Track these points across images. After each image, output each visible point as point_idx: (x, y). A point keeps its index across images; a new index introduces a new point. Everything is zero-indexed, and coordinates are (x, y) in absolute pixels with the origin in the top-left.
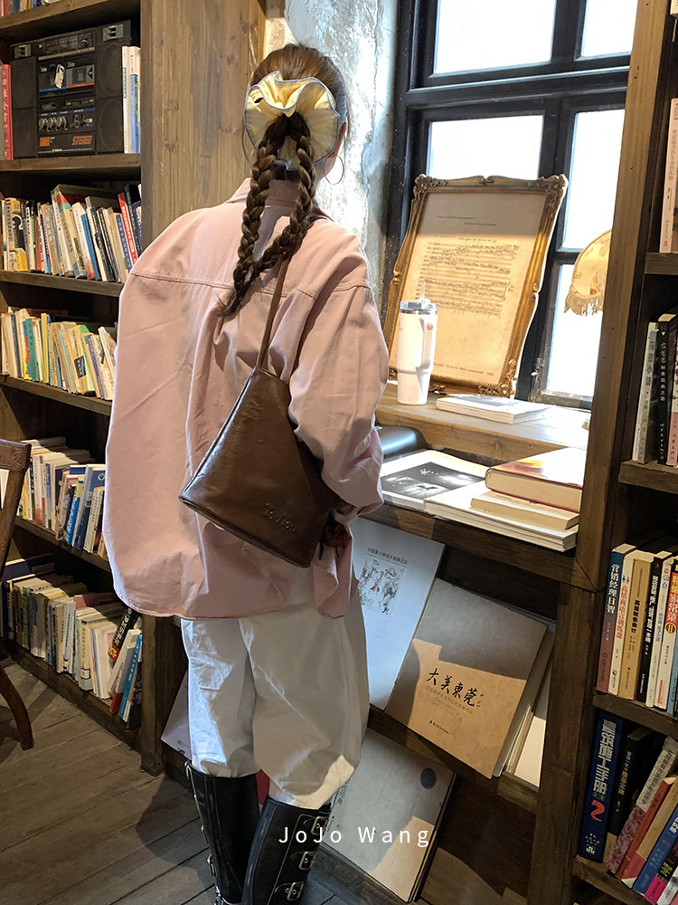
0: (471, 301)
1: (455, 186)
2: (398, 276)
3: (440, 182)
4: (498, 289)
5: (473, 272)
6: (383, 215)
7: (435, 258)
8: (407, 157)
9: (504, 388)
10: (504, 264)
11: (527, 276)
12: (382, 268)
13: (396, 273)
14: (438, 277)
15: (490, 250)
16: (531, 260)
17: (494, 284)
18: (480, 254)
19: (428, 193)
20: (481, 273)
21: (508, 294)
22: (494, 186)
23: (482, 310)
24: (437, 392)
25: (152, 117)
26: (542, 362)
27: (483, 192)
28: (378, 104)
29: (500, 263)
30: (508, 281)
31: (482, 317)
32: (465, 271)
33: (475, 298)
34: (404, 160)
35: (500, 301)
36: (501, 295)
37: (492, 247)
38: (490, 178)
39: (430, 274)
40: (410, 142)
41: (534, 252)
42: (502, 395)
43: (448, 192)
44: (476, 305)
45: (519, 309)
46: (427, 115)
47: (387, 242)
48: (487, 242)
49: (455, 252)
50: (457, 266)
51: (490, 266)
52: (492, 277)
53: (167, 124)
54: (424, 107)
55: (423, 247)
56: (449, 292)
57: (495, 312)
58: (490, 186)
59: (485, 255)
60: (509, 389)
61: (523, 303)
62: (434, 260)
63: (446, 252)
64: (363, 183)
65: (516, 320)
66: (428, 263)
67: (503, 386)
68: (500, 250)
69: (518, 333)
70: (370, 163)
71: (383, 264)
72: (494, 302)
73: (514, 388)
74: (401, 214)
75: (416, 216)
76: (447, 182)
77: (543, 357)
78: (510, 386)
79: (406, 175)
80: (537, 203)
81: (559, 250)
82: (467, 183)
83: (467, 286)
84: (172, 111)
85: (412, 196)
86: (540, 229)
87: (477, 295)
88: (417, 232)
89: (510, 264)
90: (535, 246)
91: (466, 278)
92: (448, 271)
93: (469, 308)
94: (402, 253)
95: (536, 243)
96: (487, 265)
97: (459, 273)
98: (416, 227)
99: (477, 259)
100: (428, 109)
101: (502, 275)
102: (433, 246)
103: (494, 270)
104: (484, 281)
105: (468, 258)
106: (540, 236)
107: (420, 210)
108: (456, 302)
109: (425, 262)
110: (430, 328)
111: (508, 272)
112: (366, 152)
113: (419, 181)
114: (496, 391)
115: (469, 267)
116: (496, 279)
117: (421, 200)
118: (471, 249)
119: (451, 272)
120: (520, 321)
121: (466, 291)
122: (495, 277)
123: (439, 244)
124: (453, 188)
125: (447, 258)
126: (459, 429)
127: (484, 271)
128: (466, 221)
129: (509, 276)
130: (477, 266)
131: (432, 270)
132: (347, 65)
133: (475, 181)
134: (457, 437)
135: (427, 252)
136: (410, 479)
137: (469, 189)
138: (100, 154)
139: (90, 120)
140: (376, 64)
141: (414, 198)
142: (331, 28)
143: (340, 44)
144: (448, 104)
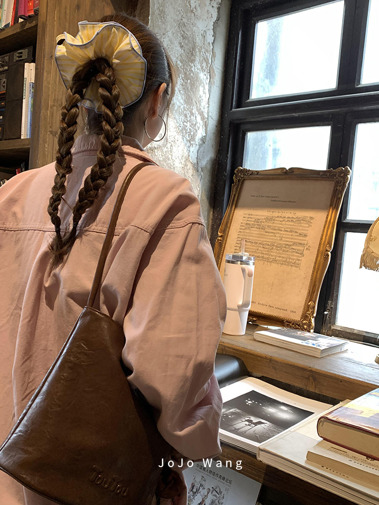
0: (276, 256)
1: (263, 175)
2: (221, 236)
3: (253, 172)
4: (298, 248)
5: (277, 235)
6: (211, 194)
7: (249, 224)
8: (229, 155)
9: (305, 324)
10: (302, 230)
11: (321, 239)
13: (220, 234)
14: (251, 238)
15: (291, 220)
16: (324, 228)
17: (294, 244)
18: (284, 223)
19: (244, 180)
20: (284, 236)
21: (306, 252)
22: (295, 175)
23: (286, 263)
24: (250, 323)
25: (40, 110)
26: (331, 304)
27: (285, 179)
28: (210, 117)
29: (299, 229)
30: (306, 242)
31: (284, 267)
32: (272, 234)
33: (280, 254)
34: (227, 157)
35: (299, 257)
36: (300, 252)
37: (293, 218)
38: (291, 169)
39: (246, 236)
41: (326, 221)
42: (303, 329)
43: (259, 179)
44: (281, 259)
45: (315, 263)
46: (243, 127)
47: (213, 213)
48: (288, 214)
49: (264, 220)
50: (266, 230)
51: (292, 232)
52: (293, 239)
53: (52, 116)
54: (241, 121)
55: (240, 217)
56: (259, 249)
57: (296, 265)
58: (290, 175)
59: (287, 223)
60: (309, 325)
61: (319, 258)
62: (248, 226)
63: (257, 221)
64: (198, 171)
65: (313, 272)
66: (244, 228)
67: (305, 322)
68: (299, 220)
69: (315, 282)
70: (203, 157)
72: (295, 258)
73: (313, 324)
75: (235, 195)
76: (258, 172)
77: (332, 300)
78: (310, 322)
79: (228, 167)
80: (327, 187)
81: (345, 221)
82: (272, 172)
83: (274, 245)
84: (57, 107)
85: (232, 181)
86: (331, 205)
87: (281, 252)
88: (236, 206)
89: (308, 230)
90: (327, 218)
91: (272, 239)
92: (258, 234)
93: (275, 261)
94: (224, 220)
95: (328, 215)
96: (289, 230)
97: (267, 236)
98: (235, 202)
99: (281, 226)
100: (245, 123)
101: (301, 238)
102: (248, 216)
103: (294, 234)
104: (287, 241)
105: (274, 225)
106: (331, 210)
107: (238, 192)
108: (265, 256)
109: (241, 227)
110: (250, 275)
111: (305, 236)
112: (201, 149)
113: (237, 171)
114: (299, 325)
115: (275, 232)
116: (296, 241)
117: (238, 185)
118: (277, 219)
119: (261, 234)
120: (317, 272)
121: (273, 248)
122: (296, 239)
123: (252, 215)
124: (262, 176)
125: (258, 225)
126: (277, 362)
127: (286, 235)
128: (273, 199)
129: (306, 239)
130: (281, 230)
131: (247, 233)
132: (189, 89)
133: (279, 171)
134: (275, 368)
135: (243, 220)
136: (238, 411)
137: (275, 177)
138: (6, 140)
139: (1, 117)
140: (209, 91)
141: (234, 183)
142: (179, 62)
143: (185, 74)
144: (260, 119)
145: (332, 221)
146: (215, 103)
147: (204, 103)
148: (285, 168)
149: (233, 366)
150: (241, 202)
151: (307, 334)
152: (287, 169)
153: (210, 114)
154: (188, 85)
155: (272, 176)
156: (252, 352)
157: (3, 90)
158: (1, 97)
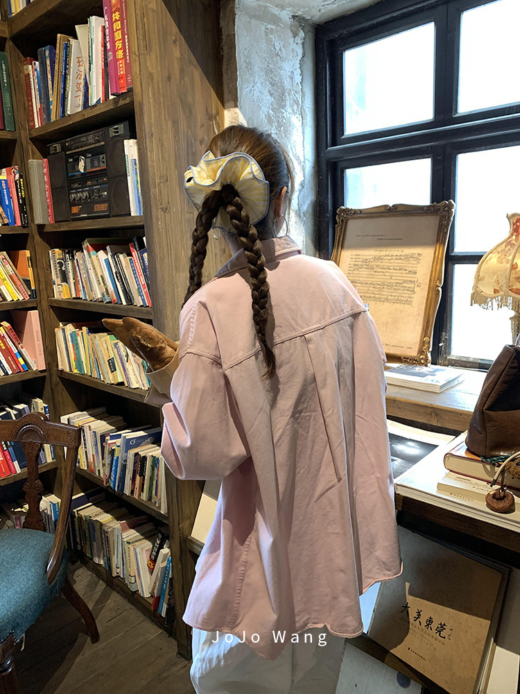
0: (388, 295)
1: (365, 214)
3: (355, 211)
4: (409, 285)
5: (387, 274)
7: (357, 265)
8: (330, 196)
9: (422, 359)
10: (412, 267)
11: (431, 275)
14: (360, 279)
15: (399, 258)
17: (405, 282)
18: (392, 261)
19: (347, 220)
20: (394, 274)
21: (416, 289)
22: (398, 211)
23: (398, 301)
26: (446, 335)
27: (390, 216)
28: (306, 161)
29: (408, 267)
30: (416, 280)
31: (397, 306)
32: (382, 274)
33: (392, 292)
34: (328, 198)
35: (411, 294)
36: (411, 289)
37: (401, 255)
38: (394, 206)
39: (354, 277)
40: (331, 185)
41: (434, 257)
42: (421, 364)
43: (362, 218)
44: (392, 297)
45: (427, 300)
46: (341, 165)
48: (396, 252)
49: (372, 260)
50: (375, 270)
51: (400, 269)
52: (403, 277)
54: (338, 160)
55: (347, 259)
56: (371, 289)
57: (408, 302)
58: (394, 212)
59: (396, 261)
60: (426, 360)
61: (430, 296)
62: (357, 267)
63: (365, 261)
64: (300, 217)
65: (426, 308)
66: (352, 269)
67: (421, 357)
68: (407, 257)
69: (429, 315)
70: (304, 202)
72: (407, 295)
73: (430, 358)
74: (328, 236)
75: (340, 236)
76: (361, 211)
77: (446, 332)
78: (427, 357)
79: (330, 208)
80: (432, 222)
81: (452, 254)
82: (375, 210)
83: (384, 284)
85: (335, 222)
86: (438, 241)
87: (392, 290)
88: (342, 248)
89: (416, 267)
90: (435, 253)
91: (382, 279)
92: (368, 274)
93: (387, 300)
95: (436, 251)
96: (398, 268)
97: (377, 275)
98: (340, 244)
99: (389, 264)
100: (342, 161)
101: (411, 275)
102: (355, 257)
103: (404, 272)
104: (397, 280)
105: (383, 264)
106: (438, 245)
107: (344, 232)
108: (377, 296)
111: (415, 273)
112: (301, 195)
113: (339, 211)
114: (416, 361)
115: (384, 271)
116: (406, 279)
117: (342, 225)
118: (385, 258)
119: (371, 274)
120: (430, 309)
121: (383, 288)
122: (406, 277)
123: (359, 255)
125: (366, 265)
127: (396, 273)
128: (379, 237)
129: (417, 276)
130: (391, 269)
131: (356, 273)
133: (383, 209)
134: (399, 408)
135: (351, 262)
137: (379, 214)
138: (114, 216)
139: (106, 193)
140: (303, 133)
141: (337, 223)
142: (270, 111)
143: (278, 121)
144: (357, 156)
145: (440, 257)
148: (388, 206)
150: (346, 243)
151: (424, 369)
152: (391, 206)
157: (103, 166)
158: (102, 173)
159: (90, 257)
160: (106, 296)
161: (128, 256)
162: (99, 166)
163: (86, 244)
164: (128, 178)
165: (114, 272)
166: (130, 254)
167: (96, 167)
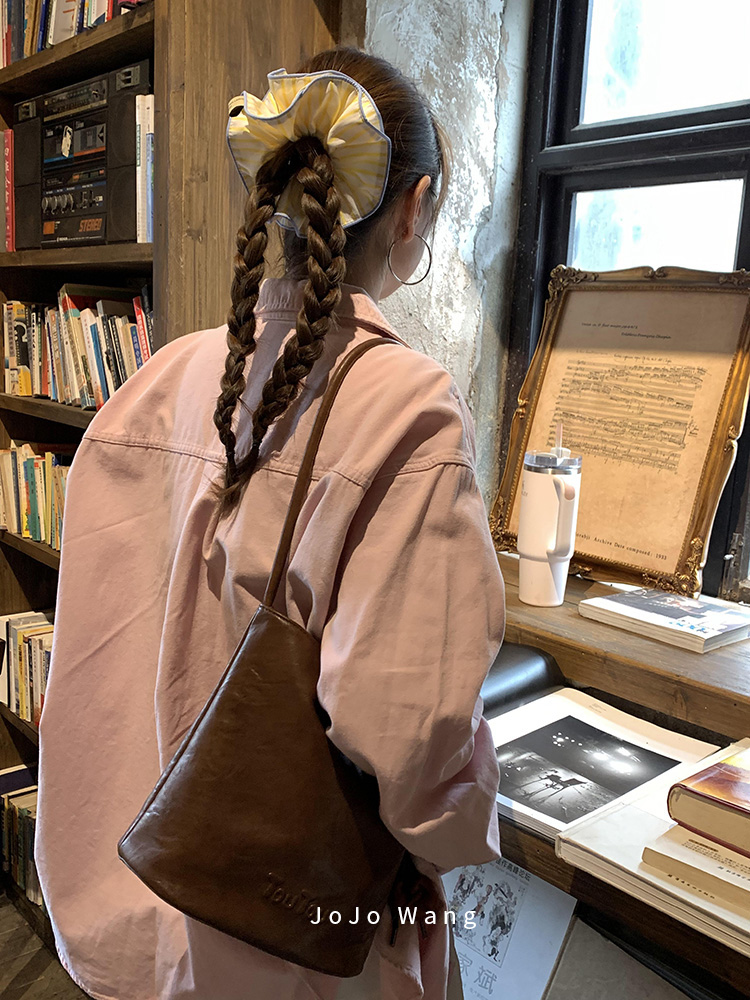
0: (630, 447)
1: (605, 281)
2: (524, 406)
3: (586, 274)
4: (674, 431)
5: (634, 404)
6: (504, 321)
7: (579, 382)
8: (540, 242)
9: (684, 581)
10: (683, 395)
11: (720, 414)
12: (502, 392)
13: (521, 402)
14: (581, 410)
15: (661, 374)
16: (726, 391)
17: (667, 423)
18: (646, 379)
19: (570, 291)
20: (647, 406)
21: (688, 439)
22: (670, 281)
23: (648, 460)
24: (579, 576)
25: (168, 192)
26: (740, 539)
27: (651, 289)
28: (499, 168)
29: (677, 394)
30: (689, 420)
31: (647, 470)
32: (624, 403)
33: (637, 442)
34: (536, 246)
35: (679, 449)
36: (677, 440)
37: (664, 369)
38: (661, 270)
39: (571, 405)
40: (545, 222)
41: (729, 379)
42: (680, 591)
43: (598, 289)
44: (639, 452)
45: (706, 461)
46: (568, 183)
47: (509, 358)
48: (655, 361)
49: (608, 375)
50: (611, 394)
51: (661, 397)
52: (664, 412)
53: (190, 201)
54: (564, 172)
55: (561, 367)
56: (598, 431)
57: (669, 465)
58: (661, 281)
59: (653, 380)
60: (692, 583)
61: (713, 452)
62: (577, 385)
63: (594, 375)
64: (476, 278)
65: (703, 478)
66: (568, 389)
67: (683, 577)
68: (676, 374)
69: (705, 499)
70: (487, 250)
71: (503, 388)
72: (668, 450)
73: (700, 581)
74: (530, 320)
75: (551, 323)
76: (596, 276)
77: (742, 532)
78: (694, 577)
79: (539, 266)
80: (733, 307)
82: (625, 277)
83: (626, 425)
84: (197, 182)
85: (545, 295)
86: (739, 347)
87: (640, 438)
88: (552, 346)
89: (693, 396)
90: (731, 372)
91: (624, 413)
92: (596, 402)
93: (629, 456)
94: (530, 374)
95: (733, 365)
96: (657, 395)
97: (614, 405)
98: (551, 338)
99: (641, 386)
100: (570, 175)
101: (680, 411)
102: (576, 365)
103: (666, 403)
104: (652, 417)
105: (628, 384)
106: (740, 356)
107: (557, 316)
108: (609, 446)
109: (563, 388)
110: (570, 496)
111: (689, 407)
112: (481, 235)
113: (556, 274)
114: (671, 584)
115: (629, 397)
116: (669, 417)
117: (558, 301)
118: (632, 372)
119: (603, 403)
120: (710, 480)
121: (624, 431)
122: (669, 413)
123: (584, 363)
124: (605, 284)
125: (595, 383)
126: (615, 662)
127: (652, 404)
128: (626, 331)
129: (691, 412)
130: (641, 395)
131: (574, 399)
132: (455, 115)
133: (639, 274)
134: (613, 675)
135: (567, 374)
136: (535, 757)
137: (629, 285)
138: (111, 243)
139: (101, 198)
140: (497, 114)
141: (548, 297)
142: (432, 64)
143: (446, 86)
144: (599, 167)
145: (742, 378)
146: (508, 138)
147: (486, 141)
148: (649, 268)
149: (536, 668)
150: (562, 338)
151: (685, 603)
152: (655, 269)
153: (500, 162)
154: (453, 108)
155: (624, 285)
156: (569, 643)
157: (101, 146)
158: (98, 159)
159: (67, 319)
160: (87, 396)
161: (131, 322)
162: (94, 146)
163: (63, 295)
164: (138, 168)
165: (104, 350)
166: (133, 320)
167: (89, 148)
